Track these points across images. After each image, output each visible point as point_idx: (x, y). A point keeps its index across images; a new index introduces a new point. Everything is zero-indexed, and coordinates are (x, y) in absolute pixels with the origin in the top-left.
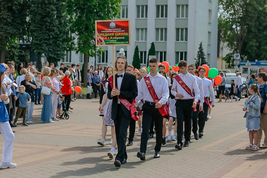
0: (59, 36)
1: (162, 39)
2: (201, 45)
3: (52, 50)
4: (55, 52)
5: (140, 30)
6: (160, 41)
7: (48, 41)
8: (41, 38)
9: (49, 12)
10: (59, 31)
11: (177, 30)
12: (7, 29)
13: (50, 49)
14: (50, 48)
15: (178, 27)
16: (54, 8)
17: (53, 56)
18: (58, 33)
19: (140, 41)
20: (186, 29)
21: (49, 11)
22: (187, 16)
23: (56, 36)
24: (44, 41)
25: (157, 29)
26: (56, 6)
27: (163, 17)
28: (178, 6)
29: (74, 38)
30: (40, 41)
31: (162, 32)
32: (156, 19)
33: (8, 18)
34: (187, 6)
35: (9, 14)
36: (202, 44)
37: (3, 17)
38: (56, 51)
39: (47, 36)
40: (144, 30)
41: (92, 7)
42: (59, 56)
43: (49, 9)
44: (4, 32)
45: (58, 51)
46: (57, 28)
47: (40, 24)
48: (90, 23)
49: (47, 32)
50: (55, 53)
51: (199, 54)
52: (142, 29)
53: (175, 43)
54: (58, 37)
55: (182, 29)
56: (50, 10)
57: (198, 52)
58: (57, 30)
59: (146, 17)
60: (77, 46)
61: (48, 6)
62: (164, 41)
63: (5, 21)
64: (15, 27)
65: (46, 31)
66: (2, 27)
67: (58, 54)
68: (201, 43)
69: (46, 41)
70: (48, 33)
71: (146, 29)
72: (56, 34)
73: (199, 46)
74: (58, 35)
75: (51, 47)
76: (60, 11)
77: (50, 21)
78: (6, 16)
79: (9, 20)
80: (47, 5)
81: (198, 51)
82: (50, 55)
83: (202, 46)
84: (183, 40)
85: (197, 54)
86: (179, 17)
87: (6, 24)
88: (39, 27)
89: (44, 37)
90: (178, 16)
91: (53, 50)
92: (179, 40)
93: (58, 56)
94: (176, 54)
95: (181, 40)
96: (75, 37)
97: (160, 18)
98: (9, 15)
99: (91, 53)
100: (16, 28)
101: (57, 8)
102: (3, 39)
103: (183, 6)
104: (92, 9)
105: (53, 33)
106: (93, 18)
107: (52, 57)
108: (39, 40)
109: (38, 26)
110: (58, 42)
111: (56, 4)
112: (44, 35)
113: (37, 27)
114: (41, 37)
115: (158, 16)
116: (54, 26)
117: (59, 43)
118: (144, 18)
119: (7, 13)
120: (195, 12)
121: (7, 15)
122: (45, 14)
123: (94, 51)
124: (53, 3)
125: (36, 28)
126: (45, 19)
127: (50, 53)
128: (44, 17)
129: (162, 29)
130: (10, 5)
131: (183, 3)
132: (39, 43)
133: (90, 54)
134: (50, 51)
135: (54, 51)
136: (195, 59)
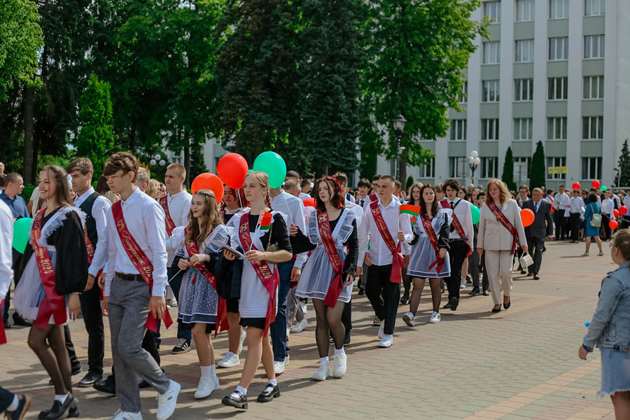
0: (350, 129)
1: (558, 137)
2: (625, 145)
3: (337, 154)
4: (343, 157)
5: (521, 121)
6: (554, 139)
7: (331, 138)
8: (319, 133)
9: (332, 87)
10: (351, 121)
11: (585, 119)
12: (260, 118)
13: (333, 152)
14: (335, 151)
15: (586, 115)
16: (341, 79)
17: (339, 164)
18: (348, 123)
19: (521, 140)
20: (601, 118)
21: (330, 84)
22: (602, 96)
23: (345, 129)
24: (323, 138)
25: (550, 119)
26: (343, 76)
27: (560, 98)
28: (586, 78)
29: (383, 133)
30: (317, 137)
31: (558, 123)
32: (547, 102)
33: (262, 99)
34: (602, 77)
35: (265, 92)
36: (628, 144)
37: (254, 98)
38: (345, 156)
39: (329, 129)
40: (528, 121)
41: (411, 75)
42: (351, 164)
43: (332, 81)
44: (256, 123)
45: (349, 155)
46: (346, 115)
47: (318, 109)
48: (407, 105)
49: (330, 121)
50: (342, 159)
51: (622, 160)
52: (524, 120)
53: (582, 142)
54: (349, 131)
55: (594, 119)
56: (333, 83)
57: (620, 158)
58: (345, 119)
59: (531, 98)
60: (387, 147)
61: (329, 75)
62: (561, 139)
63: (258, 105)
64: (276, 114)
65: (327, 120)
66: (253, 116)
67: (350, 161)
68: (626, 141)
69: (327, 138)
70: (331, 125)
71: (531, 119)
72: (344, 125)
73: (622, 147)
74: (348, 126)
75: (337, 149)
76: (351, 84)
77: (334, 102)
78: (260, 96)
79: (264, 103)
80: (329, 73)
81: (620, 156)
82: (334, 163)
83: (628, 147)
84: (595, 137)
85: (619, 160)
86: (589, 98)
87: (259, 110)
88: (315, 114)
89: (323, 131)
90: (586, 96)
91: (339, 154)
92: (588, 138)
93: (347, 165)
94: (583, 162)
95: (592, 137)
96: (384, 131)
97: (555, 99)
98: (264, 94)
99: (413, 159)
100: (278, 116)
101: (346, 79)
102: (253, 137)
103: (595, 78)
104: (410, 80)
105: (339, 124)
106: (413, 95)
107: (336, 166)
108: (315, 137)
109: (314, 111)
110: (348, 140)
111: (345, 72)
112: (324, 128)
113: (312, 114)
114: (319, 131)
115: (551, 97)
116: (341, 112)
117: (350, 142)
118: (528, 100)
119: (261, 91)
120: (616, 88)
121: (261, 94)
122: (325, 91)
123: (417, 156)
124: (339, 71)
125: (311, 116)
126: (326, 100)
127: (334, 159)
128: (324, 96)
129: (558, 119)
130: (266, 75)
131: (595, 74)
132: (314, 141)
133: (411, 160)
134: (334, 156)
135: (342, 155)
136: (616, 169)
